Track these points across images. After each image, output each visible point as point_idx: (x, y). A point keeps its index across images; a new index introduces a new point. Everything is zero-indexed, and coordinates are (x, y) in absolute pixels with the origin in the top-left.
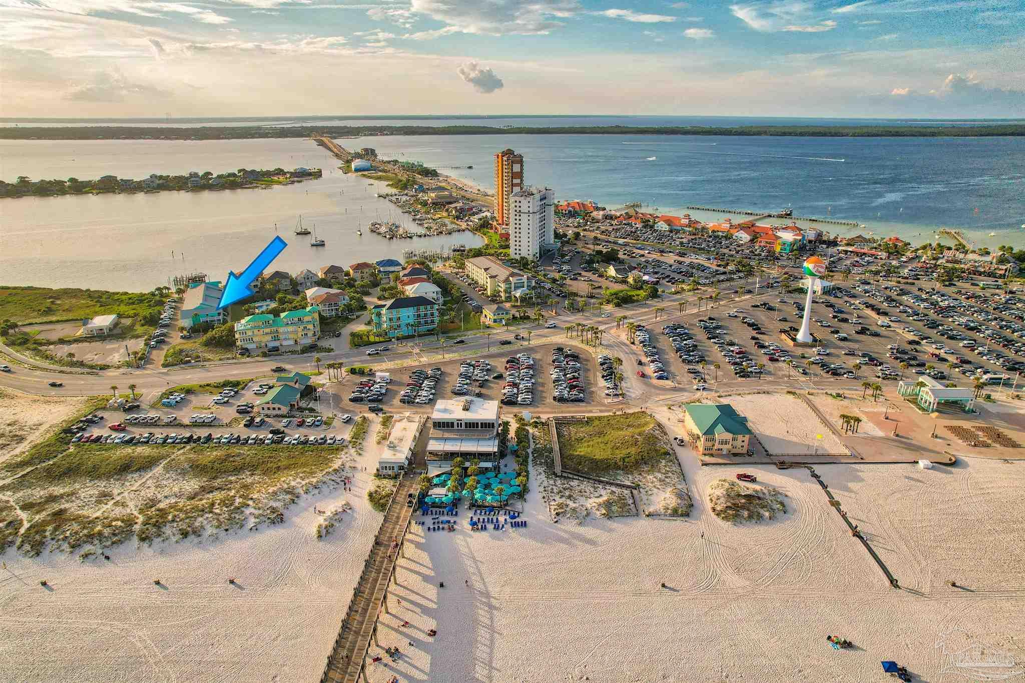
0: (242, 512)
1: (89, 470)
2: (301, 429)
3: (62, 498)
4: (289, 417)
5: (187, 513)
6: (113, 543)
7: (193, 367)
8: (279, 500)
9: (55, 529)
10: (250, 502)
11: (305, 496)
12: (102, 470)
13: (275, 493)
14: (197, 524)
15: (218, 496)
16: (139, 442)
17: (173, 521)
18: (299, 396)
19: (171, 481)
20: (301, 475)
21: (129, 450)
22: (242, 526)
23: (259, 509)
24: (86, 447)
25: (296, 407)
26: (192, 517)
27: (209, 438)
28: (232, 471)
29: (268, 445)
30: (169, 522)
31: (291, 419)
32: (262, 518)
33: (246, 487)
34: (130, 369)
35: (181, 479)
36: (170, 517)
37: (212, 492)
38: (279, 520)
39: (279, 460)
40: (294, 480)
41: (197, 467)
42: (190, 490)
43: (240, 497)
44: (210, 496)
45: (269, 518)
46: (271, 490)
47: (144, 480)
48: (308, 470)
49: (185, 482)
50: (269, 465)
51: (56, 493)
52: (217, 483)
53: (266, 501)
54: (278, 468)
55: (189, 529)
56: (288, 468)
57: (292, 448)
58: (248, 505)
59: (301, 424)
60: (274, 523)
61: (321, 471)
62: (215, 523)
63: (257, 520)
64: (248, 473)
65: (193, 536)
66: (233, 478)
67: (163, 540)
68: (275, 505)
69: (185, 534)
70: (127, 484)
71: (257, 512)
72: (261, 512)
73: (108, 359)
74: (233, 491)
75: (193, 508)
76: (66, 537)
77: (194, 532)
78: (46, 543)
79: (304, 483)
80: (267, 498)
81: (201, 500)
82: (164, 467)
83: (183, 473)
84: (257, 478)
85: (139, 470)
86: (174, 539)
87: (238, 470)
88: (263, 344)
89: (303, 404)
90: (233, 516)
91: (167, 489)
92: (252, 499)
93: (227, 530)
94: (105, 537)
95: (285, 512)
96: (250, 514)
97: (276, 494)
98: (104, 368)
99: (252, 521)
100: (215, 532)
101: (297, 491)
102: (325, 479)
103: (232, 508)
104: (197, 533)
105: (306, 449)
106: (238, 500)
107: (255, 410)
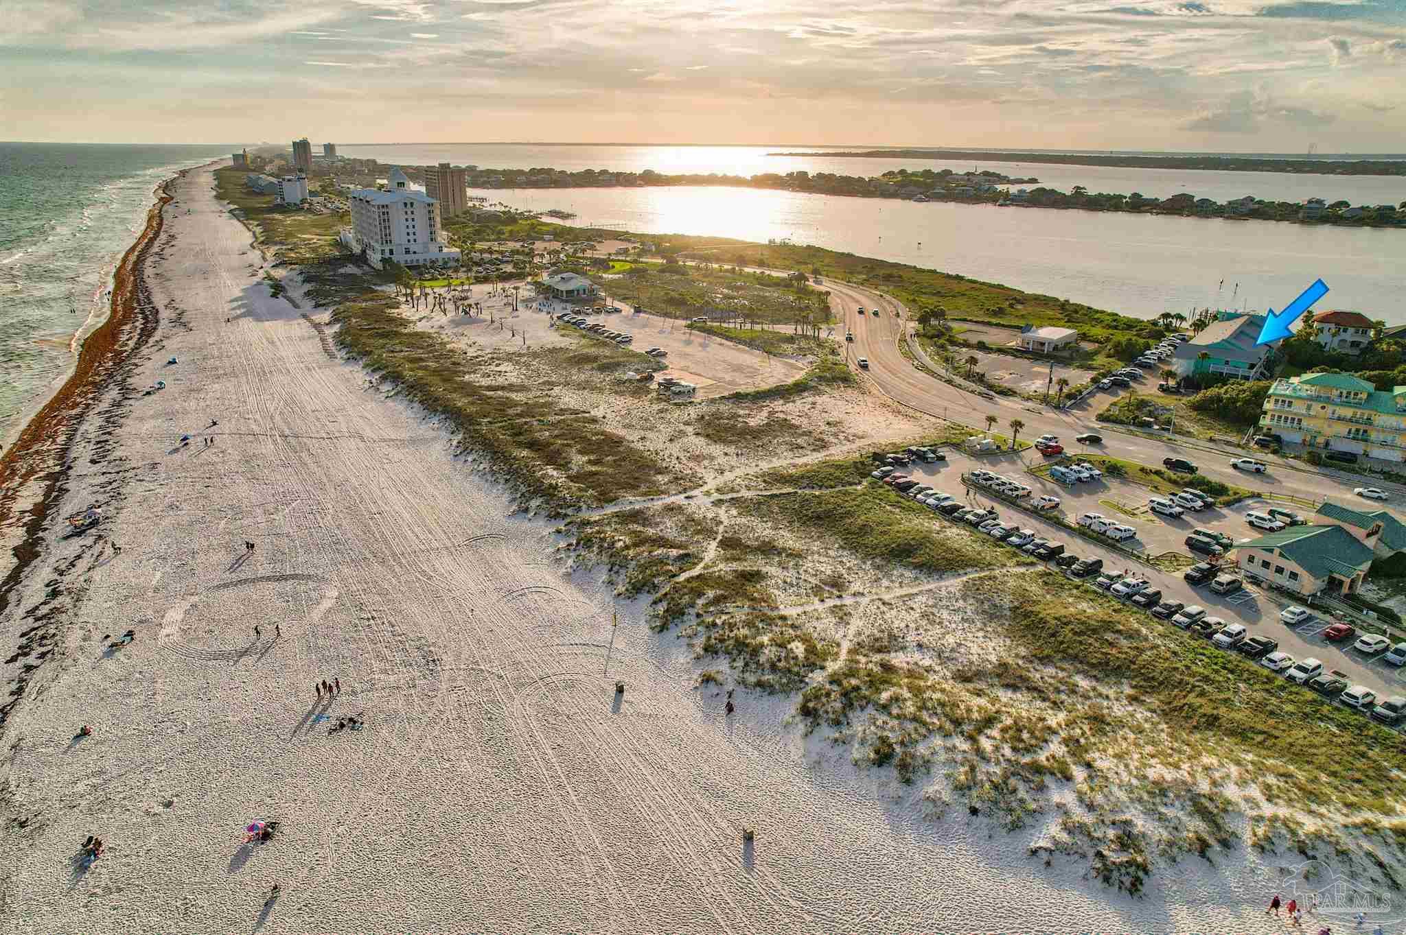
0: (1042, 788)
1: (853, 529)
2: (1333, 652)
3: (779, 554)
4: (1312, 606)
5: (923, 707)
6: (759, 684)
7: (1151, 436)
8: (1162, 818)
9: (717, 600)
10: (1079, 773)
11: (1252, 857)
12: (869, 540)
13: (1160, 790)
14: (922, 749)
15: (1019, 706)
16: (961, 519)
17: (885, 708)
18: (1366, 566)
19: (957, 618)
20: (1271, 780)
21: (935, 525)
22: (1016, 827)
23: (1091, 807)
24: (881, 491)
25: (1345, 590)
26: (924, 724)
27: (1093, 569)
28: (1093, 666)
29: (1218, 645)
30: (876, 704)
31: (1316, 613)
32: (1081, 841)
33: (1098, 721)
34: (1043, 406)
35: (979, 625)
36: (885, 696)
37: (1015, 688)
38: (1127, 881)
39: (1226, 700)
40: (1242, 783)
41: (1026, 615)
42: (974, 658)
43: (1066, 742)
44: (1005, 696)
45: (1100, 855)
46: (1157, 771)
47: (915, 590)
48: (1301, 776)
49: (981, 634)
50: (1191, 698)
51: (780, 543)
52: (1045, 674)
53: (1123, 796)
54: (1212, 722)
55: (898, 749)
56: (1241, 734)
57: (1283, 688)
58: (1069, 778)
59: (1340, 639)
60: (1107, 879)
61: (1348, 805)
62: (961, 774)
63: (1064, 837)
64: (1128, 691)
65: (895, 773)
66: (1083, 683)
67: (836, 740)
68: (1141, 824)
69: (883, 757)
70: (885, 582)
71: (1080, 815)
72: (1089, 819)
73: (1023, 384)
74: (1062, 716)
75: (943, 705)
76: (714, 625)
77: (903, 766)
78: (685, 618)
79: (1268, 810)
80: (1130, 789)
81: (979, 693)
82: (966, 583)
83: (992, 614)
84: (1141, 714)
85: (919, 567)
86: (856, 752)
87: (1108, 670)
88: (1321, 440)
89: (1367, 592)
90: (1013, 781)
91: (938, 630)
92: (1089, 765)
93: (974, 811)
94: (757, 663)
95: (1160, 866)
96: (1059, 806)
97: (1163, 793)
98: (1007, 393)
99: (1050, 832)
100: (946, 796)
101: (1231, 824)
102: (1347, 842)
103: (1026, 759)
104: (909, 771)
105: (1325, 709)
106: (1056, 748)
107: (1232, 555)
